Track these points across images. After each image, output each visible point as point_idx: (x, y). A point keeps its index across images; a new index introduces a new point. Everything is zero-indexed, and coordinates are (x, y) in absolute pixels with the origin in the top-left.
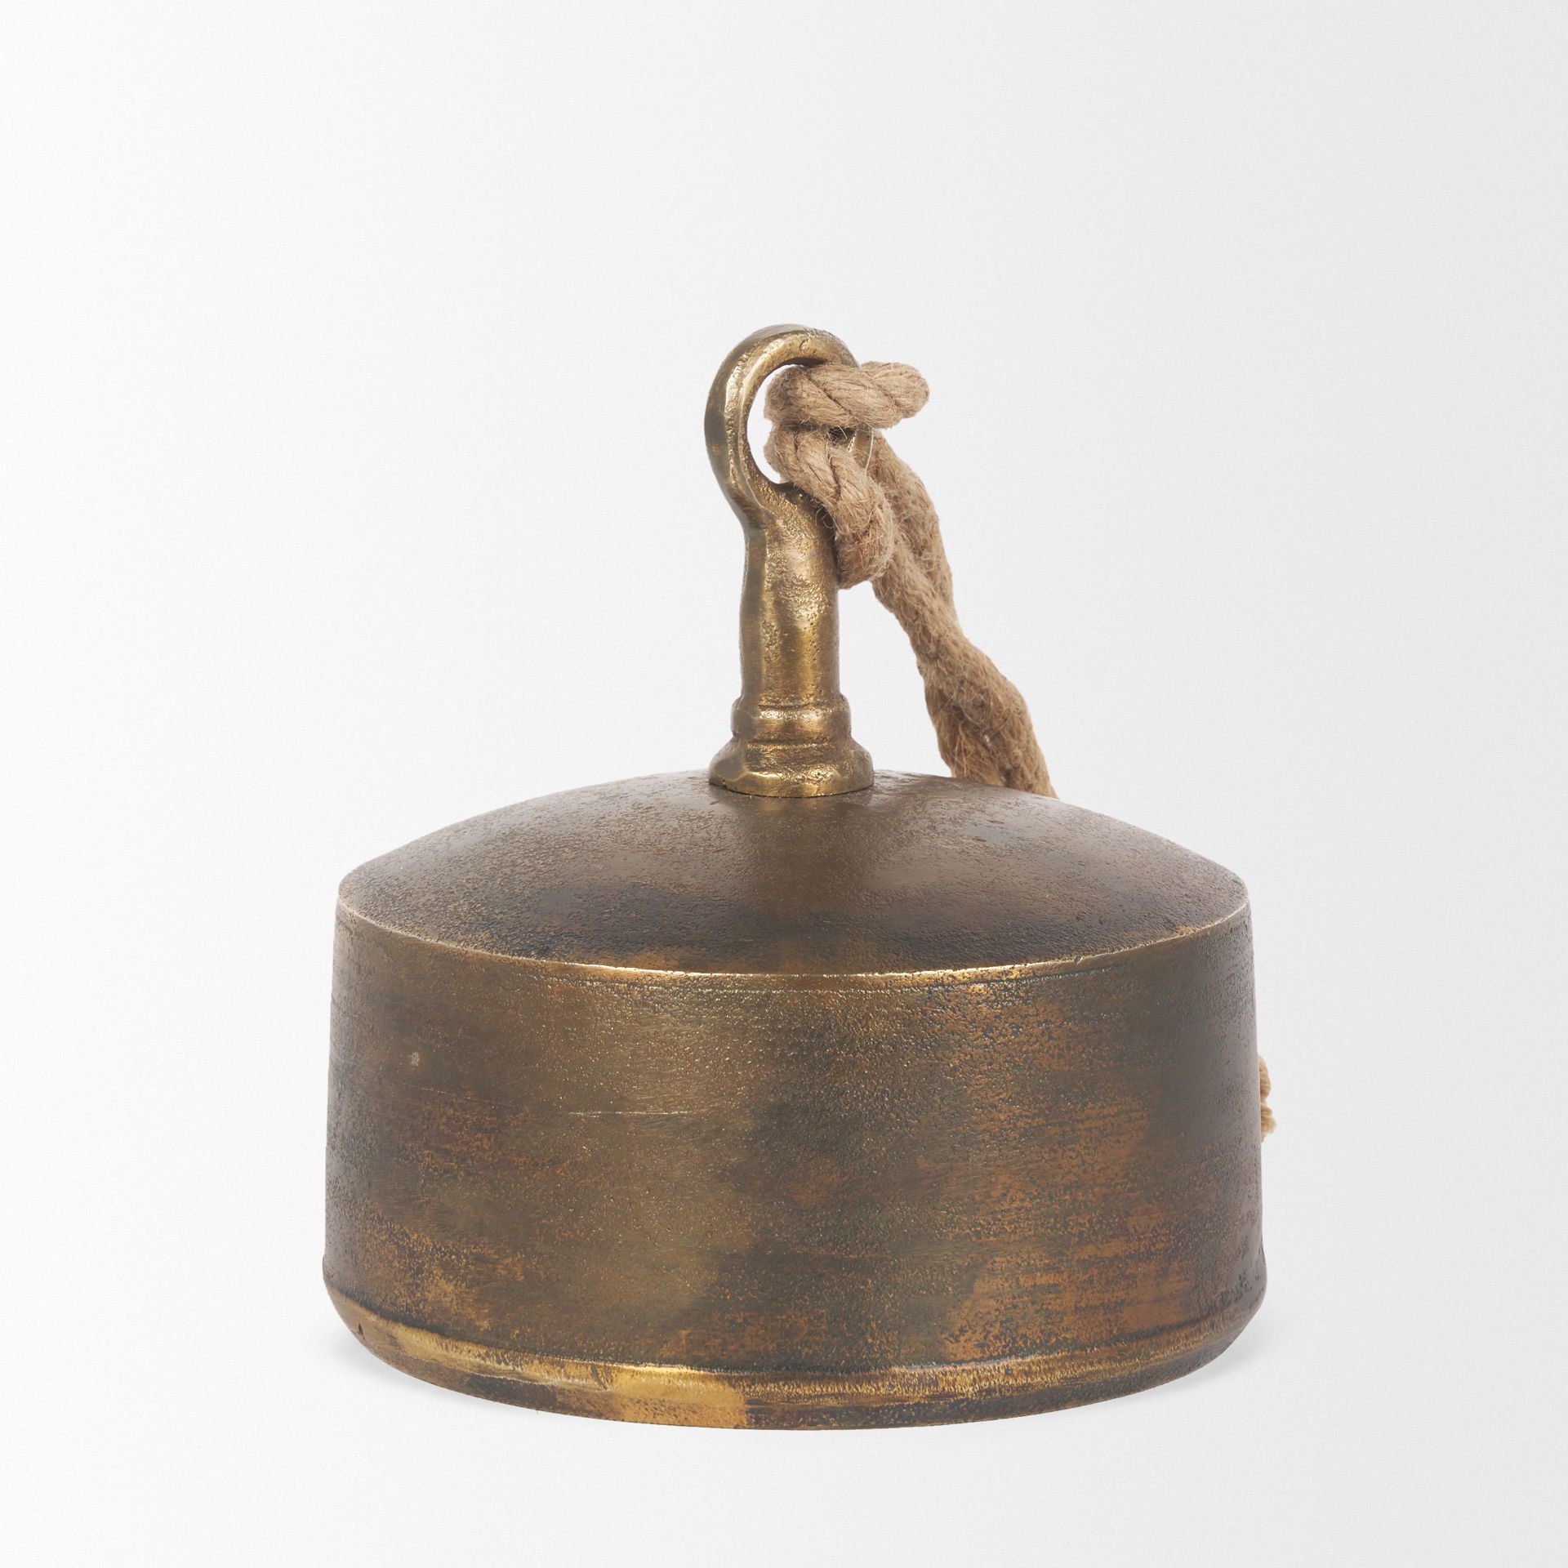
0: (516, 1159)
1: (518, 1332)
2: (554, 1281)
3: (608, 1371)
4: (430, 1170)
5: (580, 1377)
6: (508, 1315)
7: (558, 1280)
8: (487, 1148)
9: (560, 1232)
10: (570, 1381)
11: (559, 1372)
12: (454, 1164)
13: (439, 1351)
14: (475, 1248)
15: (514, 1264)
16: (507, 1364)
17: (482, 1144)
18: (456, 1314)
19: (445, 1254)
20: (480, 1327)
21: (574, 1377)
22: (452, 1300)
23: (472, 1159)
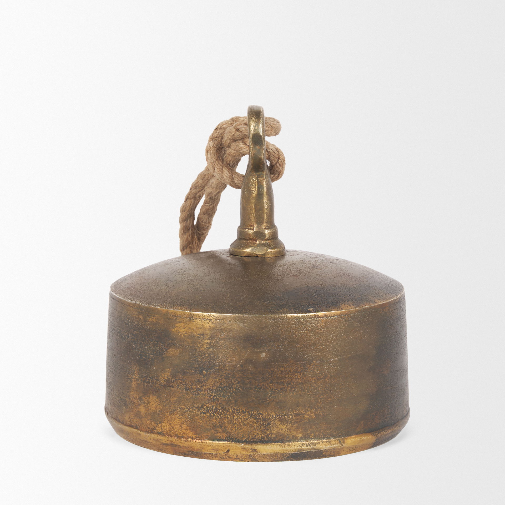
0: (311, 379)
1: (313, 435)
2: (325, 415)
3: (344, 440)
4: (274, 390)
5: (335, 444)
6: (309, 430)
7: (327, 415)
8: (299, 378)
9: (327, 399)
10: (332, 446)
11: (329, 444)
12: (285, 386)
13: (281, 448)
14: (295, 411)
15: (311, 413)
16: (310, 446)
17: (297, 377)
18: (287, 435)
19: (282, 416)
20: (298, 436)
21: (333, 445)
22: (285, 430)
23: (293, 383)
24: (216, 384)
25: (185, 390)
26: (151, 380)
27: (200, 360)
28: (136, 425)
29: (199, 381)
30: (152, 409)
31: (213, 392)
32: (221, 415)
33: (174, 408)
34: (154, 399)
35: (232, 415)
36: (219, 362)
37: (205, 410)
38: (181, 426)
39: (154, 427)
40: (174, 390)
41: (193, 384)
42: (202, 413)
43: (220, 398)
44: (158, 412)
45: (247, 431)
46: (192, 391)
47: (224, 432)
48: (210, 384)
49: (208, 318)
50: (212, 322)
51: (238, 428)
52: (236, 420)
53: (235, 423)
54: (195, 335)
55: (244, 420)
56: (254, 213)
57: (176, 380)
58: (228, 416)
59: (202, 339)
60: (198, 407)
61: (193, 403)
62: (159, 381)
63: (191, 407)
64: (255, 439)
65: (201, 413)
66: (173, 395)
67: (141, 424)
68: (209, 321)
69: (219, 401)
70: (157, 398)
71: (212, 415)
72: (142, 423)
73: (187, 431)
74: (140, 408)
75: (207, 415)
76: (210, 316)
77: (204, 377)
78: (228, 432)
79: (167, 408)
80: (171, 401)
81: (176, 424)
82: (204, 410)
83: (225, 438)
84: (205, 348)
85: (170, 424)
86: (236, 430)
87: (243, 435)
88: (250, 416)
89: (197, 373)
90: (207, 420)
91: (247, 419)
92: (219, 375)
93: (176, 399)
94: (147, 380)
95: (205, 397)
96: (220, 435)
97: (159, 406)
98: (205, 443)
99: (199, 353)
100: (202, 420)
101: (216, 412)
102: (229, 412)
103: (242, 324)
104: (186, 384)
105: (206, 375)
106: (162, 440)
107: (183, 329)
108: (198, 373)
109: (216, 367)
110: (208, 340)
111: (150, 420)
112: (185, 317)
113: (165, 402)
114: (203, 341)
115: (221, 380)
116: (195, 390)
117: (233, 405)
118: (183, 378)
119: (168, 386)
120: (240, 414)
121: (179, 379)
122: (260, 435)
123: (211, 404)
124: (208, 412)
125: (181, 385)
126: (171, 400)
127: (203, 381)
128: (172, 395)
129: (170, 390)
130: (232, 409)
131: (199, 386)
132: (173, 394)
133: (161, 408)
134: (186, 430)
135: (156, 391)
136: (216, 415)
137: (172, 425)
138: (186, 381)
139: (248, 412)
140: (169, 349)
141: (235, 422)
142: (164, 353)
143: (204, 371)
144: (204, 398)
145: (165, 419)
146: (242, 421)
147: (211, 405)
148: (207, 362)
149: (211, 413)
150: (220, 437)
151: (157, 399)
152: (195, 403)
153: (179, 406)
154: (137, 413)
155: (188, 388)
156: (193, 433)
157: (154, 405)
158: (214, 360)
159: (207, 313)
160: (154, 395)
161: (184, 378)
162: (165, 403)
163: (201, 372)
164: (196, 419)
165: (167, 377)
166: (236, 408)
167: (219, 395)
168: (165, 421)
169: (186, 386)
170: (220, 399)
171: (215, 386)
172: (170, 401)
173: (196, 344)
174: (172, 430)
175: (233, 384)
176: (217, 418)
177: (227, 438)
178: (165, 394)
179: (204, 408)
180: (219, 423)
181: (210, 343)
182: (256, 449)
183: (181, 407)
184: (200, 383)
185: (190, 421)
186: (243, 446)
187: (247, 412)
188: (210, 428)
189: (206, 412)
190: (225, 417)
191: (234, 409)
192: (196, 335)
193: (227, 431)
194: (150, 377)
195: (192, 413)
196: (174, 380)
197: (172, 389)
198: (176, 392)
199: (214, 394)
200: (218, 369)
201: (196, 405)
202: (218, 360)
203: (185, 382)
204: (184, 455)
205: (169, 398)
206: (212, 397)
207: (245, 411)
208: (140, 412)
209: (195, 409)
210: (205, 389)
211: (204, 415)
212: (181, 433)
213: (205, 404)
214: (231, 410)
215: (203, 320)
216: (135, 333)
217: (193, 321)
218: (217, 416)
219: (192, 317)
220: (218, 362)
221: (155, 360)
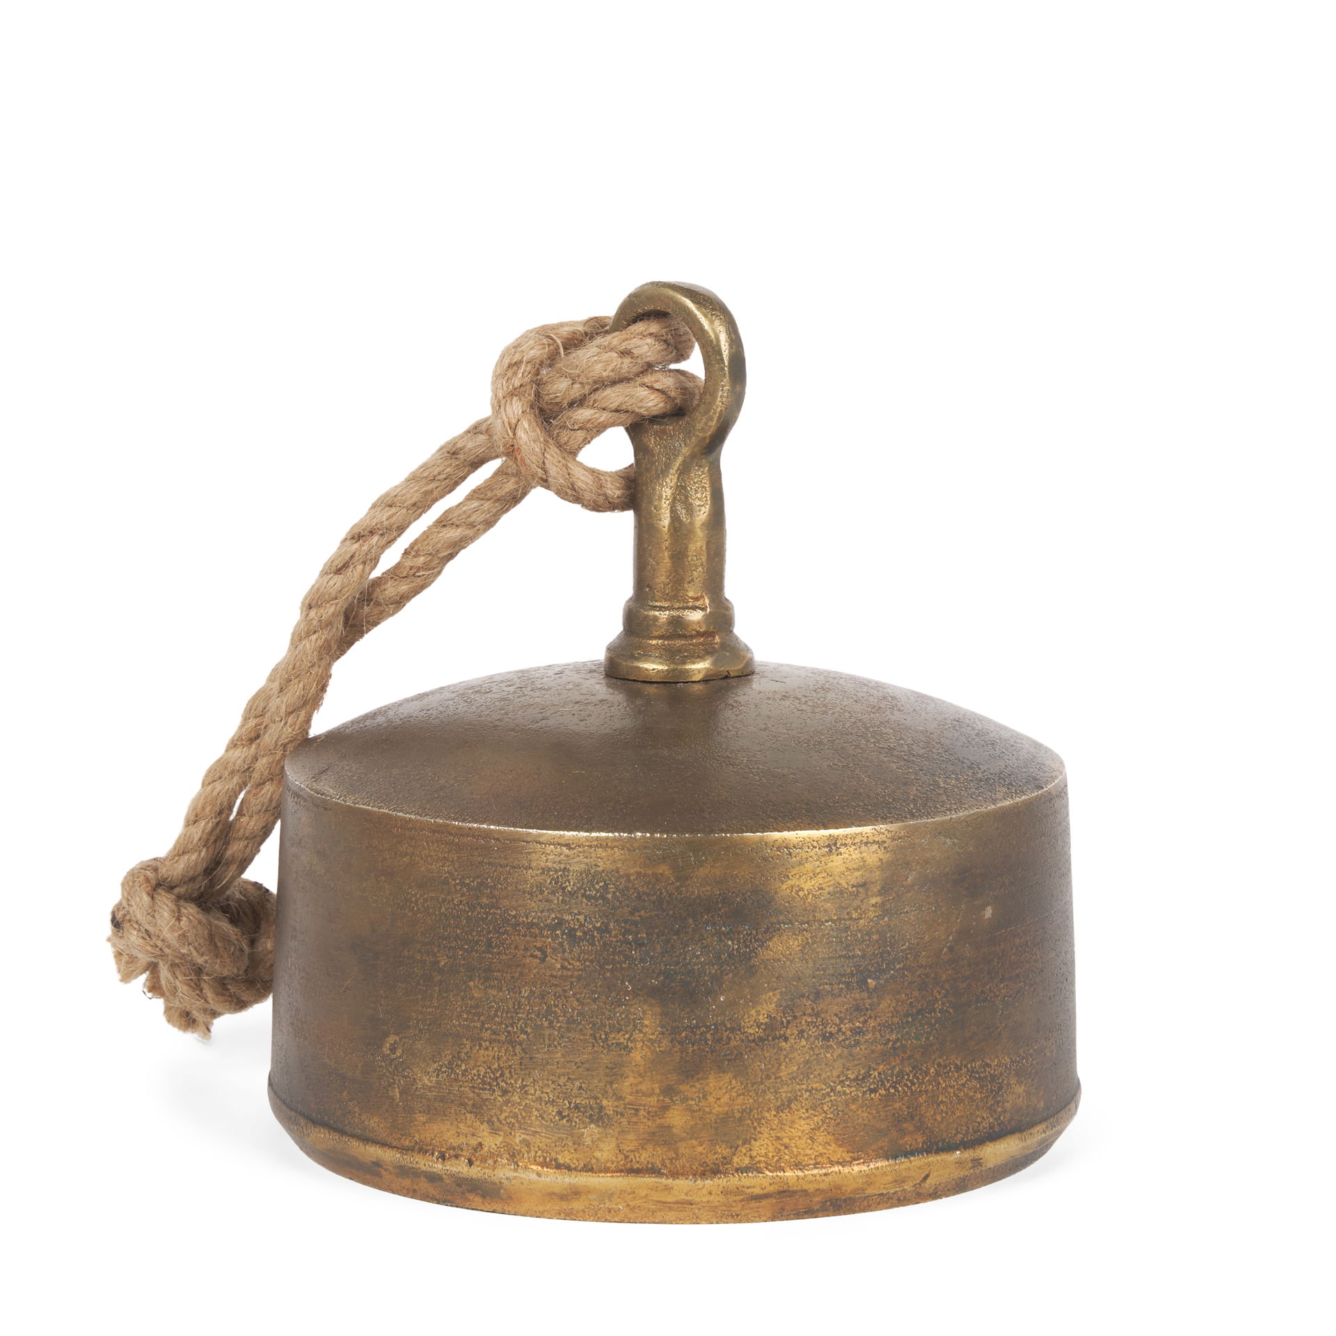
4: (1006, 998)
8: (1039, 957)
12: (1022, 983)
18: (1027, 1108)
19: (1019, 1062)
22: (1024, 1097)
23: (1032, 972)
24: (899, 1009)
25: (821, 1039)
26: (712, 1034)
27: (860, 954)
28: (650, 1166)
29: (858, 1009)
30: (717, 1110)
31: (892, 1030)
32: (913, 1088)
33: (789, 1095)
34: (722, 1083)
35: (935, 1081)
36: (905, 950)
37: (875, 1080)
38: (811, 1138)
39: (725, 1158)
40: (789, 1047)
41: (844, 1019)
42: (868, 1093)
43: (909, 1042)
44: (737, 1115)
45: (963, 1116)
46: (840, 1039)
47: (918, 1129)
48: (886, 1011)
49: (876, 840)
50: (885, 848)
51: (946, 1113)
52: (942, 1093)
53: (942, 1100)
54: (846, 889)
55: (958, 1089)
56: (704, 564)
57: (795, 1017)
58: (926, 1087)
59: (862, 896)
60: (857, 1077)
61: (845, 1070)
62: (740, 1030)
63: (838, 1082)
64: (979, 1133)
65: (864, 1093)
66: (787, 1060)
67: (671, 1160)
68: (879, 847)
69: (908, 1052)
70: (735, 1077)
71: (892, 1091)
72: (677, 1155)
73: (830, 1148)
74: (671, 1115)
75: (880, 1094)
76: (880, 833)
77: (872, 994)
78: (927, 1128)
79: (767, 1097)
80: (780, 1077)
81: (796, 1137)
82: (873, 1082)
83: (921, 1145)
84: (872, 920)
85: (778, 1138)
86: (942, 1117)
87: (957, 1129)
88: (970, 1076)
89: (853, 989)
90: (880, 1107)
91: (963, 1085)
92: (905, 983)
93: (795, 1068)
94: (697, 1037)
95: (874, 1047)
96: (910, 1139)
97: (742, 1097)
98: (878, 1168)
99: (856, 935)
100: (866, 1110)
101: (901, 1082)
102: (930, 1074)
103: (948, 841)
104: (825, 1024)
105: (875, 988)
106: (754, 1187)
107: (811, 878)
108: (857, 989)
109: (899, 963)
110: (877, 896)
111: (709, 1141)
112: (816, 847)
113: (762, 1083)
114: (866, 900)
115: (911, 993)
116: (849, 1033)
117: (936, 1055)
118: (816, 1010)
119: (770, 1038)
120: (950, 1074)
121: (804, 1014)
122: (985, 1120)
123: (889, 1065)
124: (881, 1086)
125: (810, 1030)
126: (782, 1074)
127: (869, 1007)
128: (784, 1060)
129: (776, 1049)
130: (936, 1066)
131: (859, 1022)
132: (786, 1057)
133: (749, 1103)
134: (827, 1145)
135: (729, 1060)
136: (900, 1089)
137: (786, 1141)
138: (823, 1016)
139: (966, 1066)
140: (770, 939)
141: (940, 1099)
142: (756, 953)
143: (869, 981)
144: (873, 1052)
145: (762, 1129)
146: (954, 1093)
147: (889, 1067)
148: (877, 954)
149: (890, 1086)
150: (910, 1145)
151: (733, 1082)
152: (848, 1069)
153: (804, 1087)
154: (654, 1133)
155: (830, 1033)
156: (845, 1150)
157: (725, 1099)
158: (892, 946)
159: (871, 827)
160: (724, 1072)
161: (819, 1009)
162: (762, 1086)
163: (863, 983)
164: (851, 1110)
165: (766, 1016)
166: (944, 1061)
167: (907, 1037)
168: (761, 1133)
169: (826, 1027)
170: (908, 1045)
171: (897, 1014)
172: (776, 1078)
173: (848, 914)
174: (785, 1154)
175: (936, 1000)
176: (902, 1098)
177: (926, 1143)
178: (760, 1062)
179: (873, 1076)
180: (908, 1108)
181: (883, 904)
182: (981, 1159)
183: (810, 1088)
184: (862, 1014)
185: (835, 1120)
186: (959, 1156)
187: (963, 1068)
188: (888, 1126)
189: (878, 1086)
190: (920, 1091)
191: (939, 1065)
192: (848, 889)
193: (925, 1126)
194: (707, 1027)
195: (843, 1097)
196: (788, 1018)
197: (784, 1043)
198: (797, 1050)
199: (897, 1035)
200: (903, 969)
201: (853, 1073)
202: (903, 945)
203: (823, 1019)
204: (810, 1213)
205: (774, 1070)
206: (891, 1043)
207: (959, 1064)
208: (669, 1126)
209: (848, 1086)
210: (874, 1027)
211: (873, 1095)
212: (813, 1157)
213: (874, 1065)
214: (932, 1070)
215: (863, 848)
216: (639, 916)
217: (838, 855)
218: (904, 1092)
219: (835, 844)
220: (902, 951)
221: (726, 977)
